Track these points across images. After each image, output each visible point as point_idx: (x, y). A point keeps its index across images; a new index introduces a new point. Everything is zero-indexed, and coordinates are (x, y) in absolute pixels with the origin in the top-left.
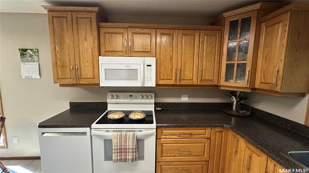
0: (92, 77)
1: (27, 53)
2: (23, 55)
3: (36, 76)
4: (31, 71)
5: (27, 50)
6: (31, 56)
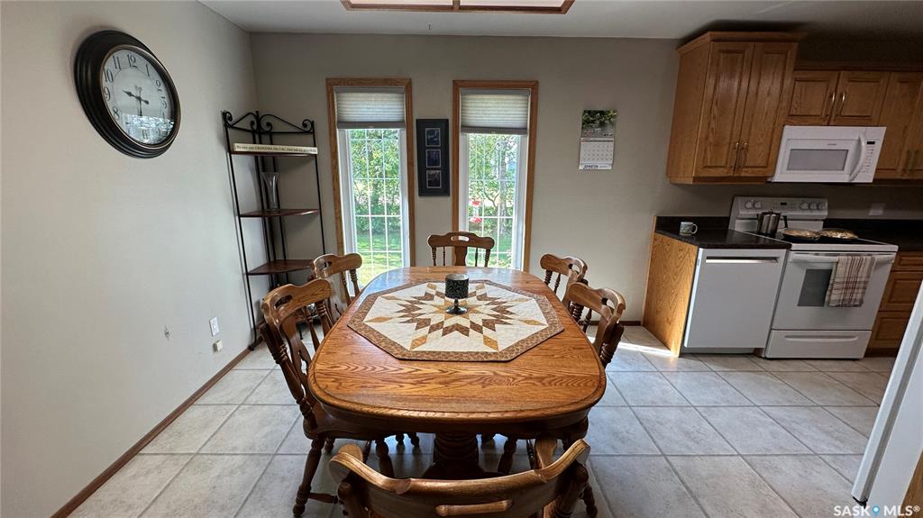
0: (764, 164)
1: (596, 120)
2: (586, 123)
3: (605, 165)
4: (597, 154)
5: (596, 112)
6: (602, 124)
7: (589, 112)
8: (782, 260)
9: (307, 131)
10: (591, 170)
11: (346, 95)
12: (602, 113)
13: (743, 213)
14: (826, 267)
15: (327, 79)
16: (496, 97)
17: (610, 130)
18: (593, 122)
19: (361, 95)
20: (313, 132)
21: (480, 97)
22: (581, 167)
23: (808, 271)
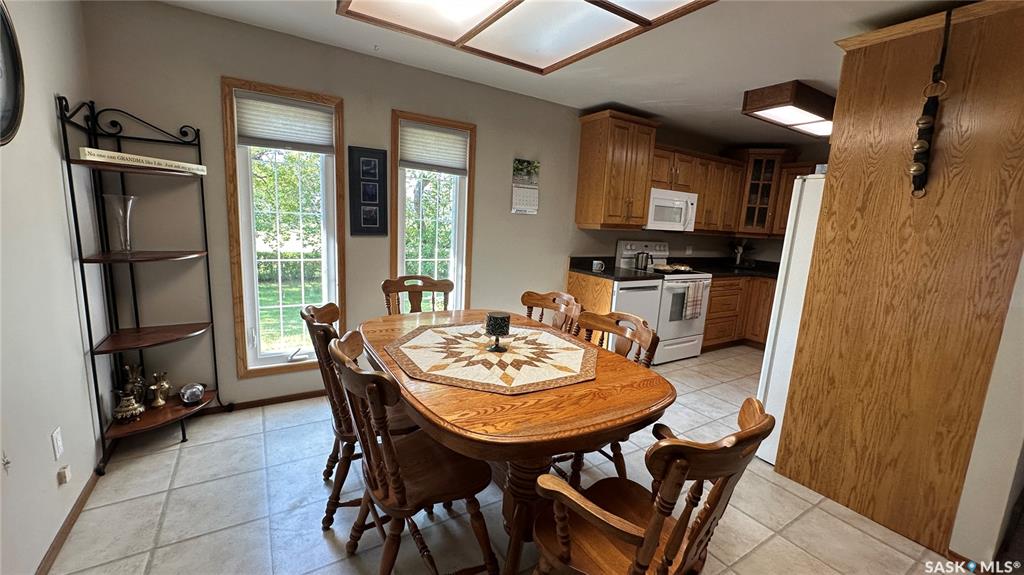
0: (642, 216)
1: (524, 168)
2: (517, 171)
3: (532, 210)
4: (526, 199)
5: (524, 161)
6: (529, 173)
7: (519, 161)
8: (660, 288)
9: (189, 141)
10: (521, 214)
11: (251, 102)
12: (529, 163)
13: (625, 253)
14: (681, 291)
15: (223, 77)
16: (436, 134)
17: (535, 179)
18: (521, 170)
19: (273, 106)
20: (199, 145)
21: (420, 131)
22: (513, 211)
23: (674, 295)
